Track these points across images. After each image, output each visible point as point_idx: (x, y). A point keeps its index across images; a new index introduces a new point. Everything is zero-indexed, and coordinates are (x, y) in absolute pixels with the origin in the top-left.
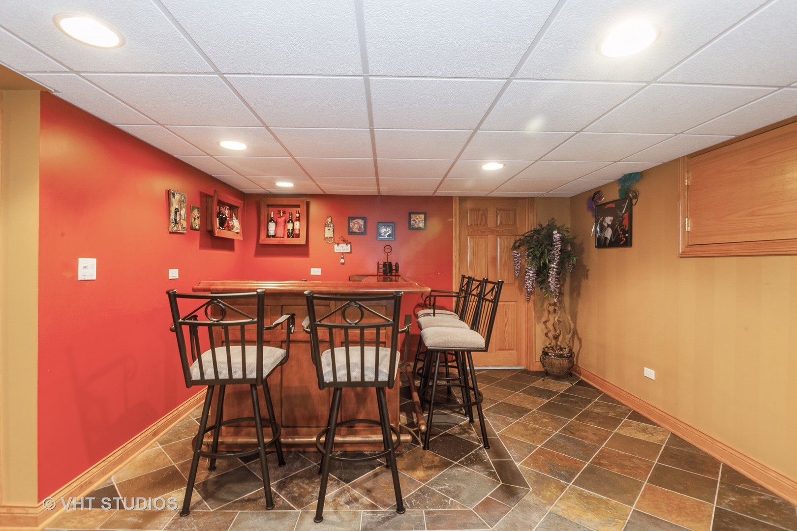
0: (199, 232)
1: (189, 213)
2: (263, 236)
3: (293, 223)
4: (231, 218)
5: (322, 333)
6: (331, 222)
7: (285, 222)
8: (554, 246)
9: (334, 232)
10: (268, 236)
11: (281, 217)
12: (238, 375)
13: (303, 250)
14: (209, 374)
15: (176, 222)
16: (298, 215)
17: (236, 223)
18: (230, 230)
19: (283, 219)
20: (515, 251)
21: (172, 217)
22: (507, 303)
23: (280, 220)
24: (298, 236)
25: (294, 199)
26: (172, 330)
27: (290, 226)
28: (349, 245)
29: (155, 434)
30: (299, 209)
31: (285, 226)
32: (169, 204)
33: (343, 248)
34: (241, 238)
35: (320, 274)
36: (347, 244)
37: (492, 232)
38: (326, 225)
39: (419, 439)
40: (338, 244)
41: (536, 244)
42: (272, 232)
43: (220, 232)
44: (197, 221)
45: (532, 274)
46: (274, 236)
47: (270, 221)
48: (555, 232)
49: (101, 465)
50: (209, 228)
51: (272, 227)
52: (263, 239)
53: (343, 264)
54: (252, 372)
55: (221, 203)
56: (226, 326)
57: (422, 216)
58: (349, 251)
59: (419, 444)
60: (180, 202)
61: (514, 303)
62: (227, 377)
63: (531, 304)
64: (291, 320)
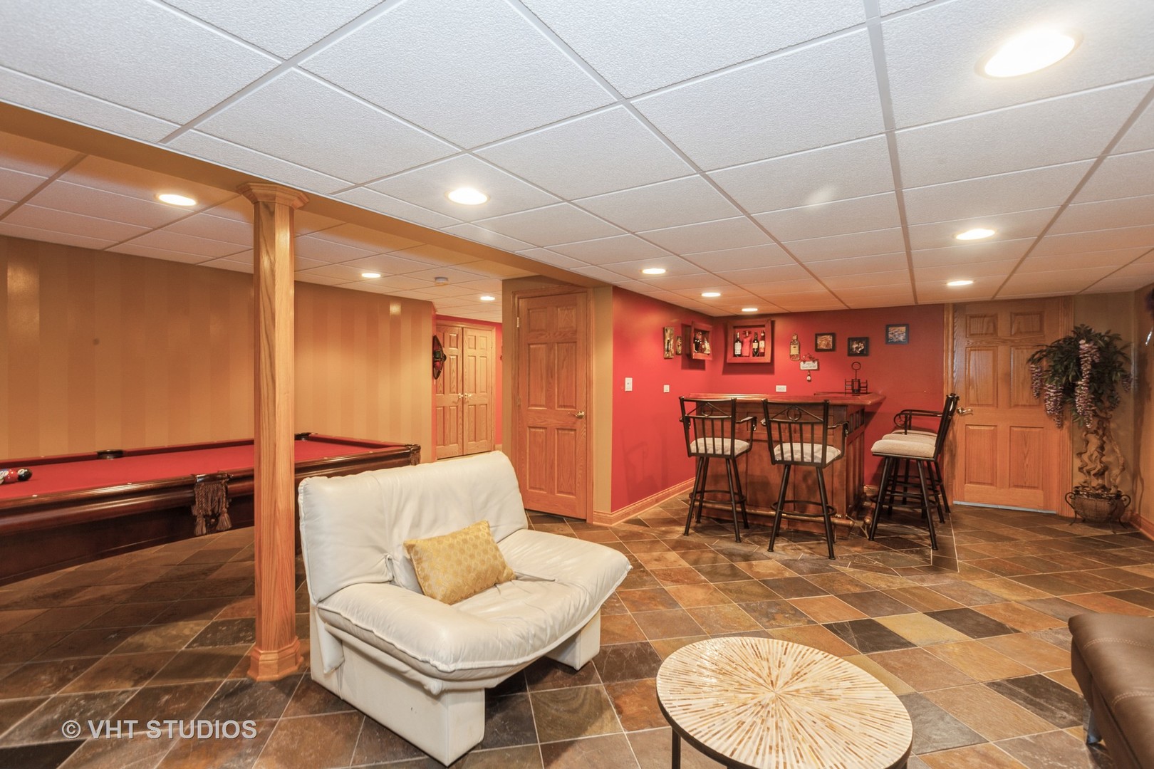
0: (681, 356)
1: (675, 342)
2: (730, 356)
3: (758, 342)
4: (703, 341)
5: (775, 435)
6: (797, 340)
7: (751, 341)
8: (1081, 358)
9: (799, 349)
10: (735, 356)
11: (746, 337)
12: (719, 452)
13: (768, 368)
14: (702, 450)
15: (668, 351)
16: (763, 334)
17: (707, 346)
18: (703, 353)
19: (749, 339)
20: (1033, 366)
21: (666, 347)
22: (1028, 430)
23: (745, 340)
24: (763, 354)
25: (758, 320)
26: (681, 421)
27: (755, 346)
28: (816, 363)
29: (657, 501)
30: (764, 329)
31: (751, 346)
32: (664, 338)
33: (810, 365)
34: (711, 359)
35: (785, 391)
36: (814, 361)
37: (1004, 342)
38: (792, 342)
39: (865, 532)
40: (804, 361)
41: (1061, 356)
42: (738, 352)
43: (697, 356)
44: (680, 348)
45: (1055, 393)
46: (740, 356)
47: (737, 342)
48: (1082, 342)
49: (639, 504)
50: (688, 352)
51: (738, 347)
52: (730, 359)
53: (809, 381)
54: (727, 451)
55: (697, 331)
56: (712, 419)
57: (903, 329)
58: (816, 368)
59: (866, 537)
60: (670, 335)
61: (1038, 430)
62: (712, 452)
63: (1065, 431)
64: (754, 421)
